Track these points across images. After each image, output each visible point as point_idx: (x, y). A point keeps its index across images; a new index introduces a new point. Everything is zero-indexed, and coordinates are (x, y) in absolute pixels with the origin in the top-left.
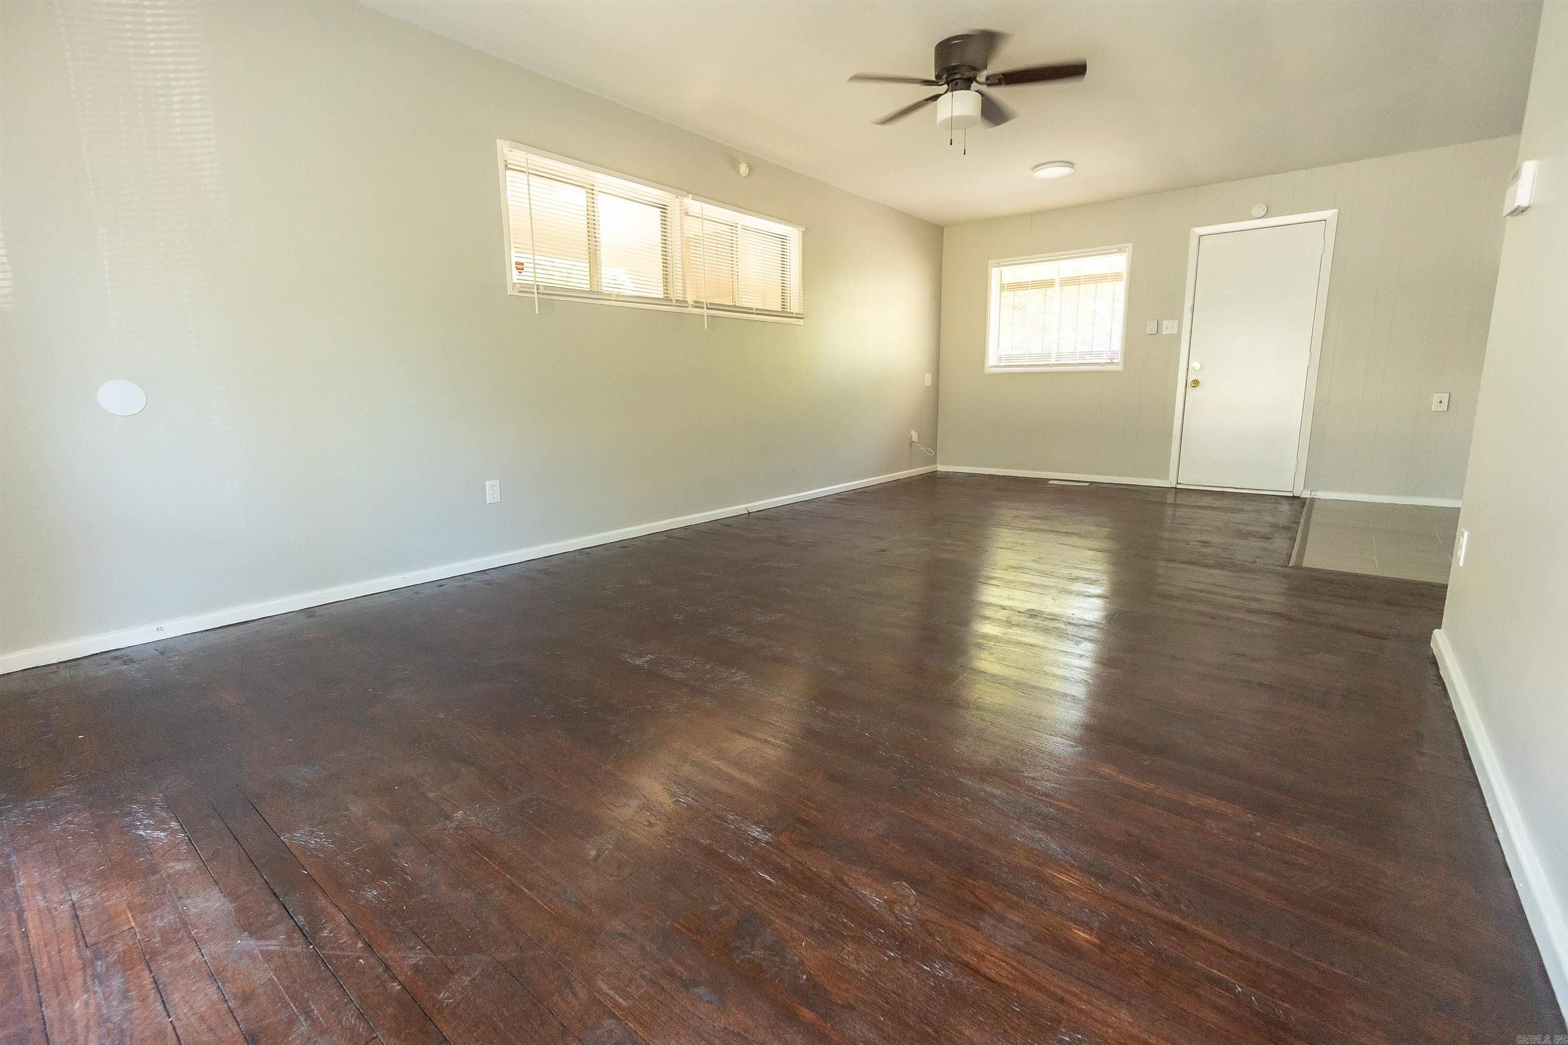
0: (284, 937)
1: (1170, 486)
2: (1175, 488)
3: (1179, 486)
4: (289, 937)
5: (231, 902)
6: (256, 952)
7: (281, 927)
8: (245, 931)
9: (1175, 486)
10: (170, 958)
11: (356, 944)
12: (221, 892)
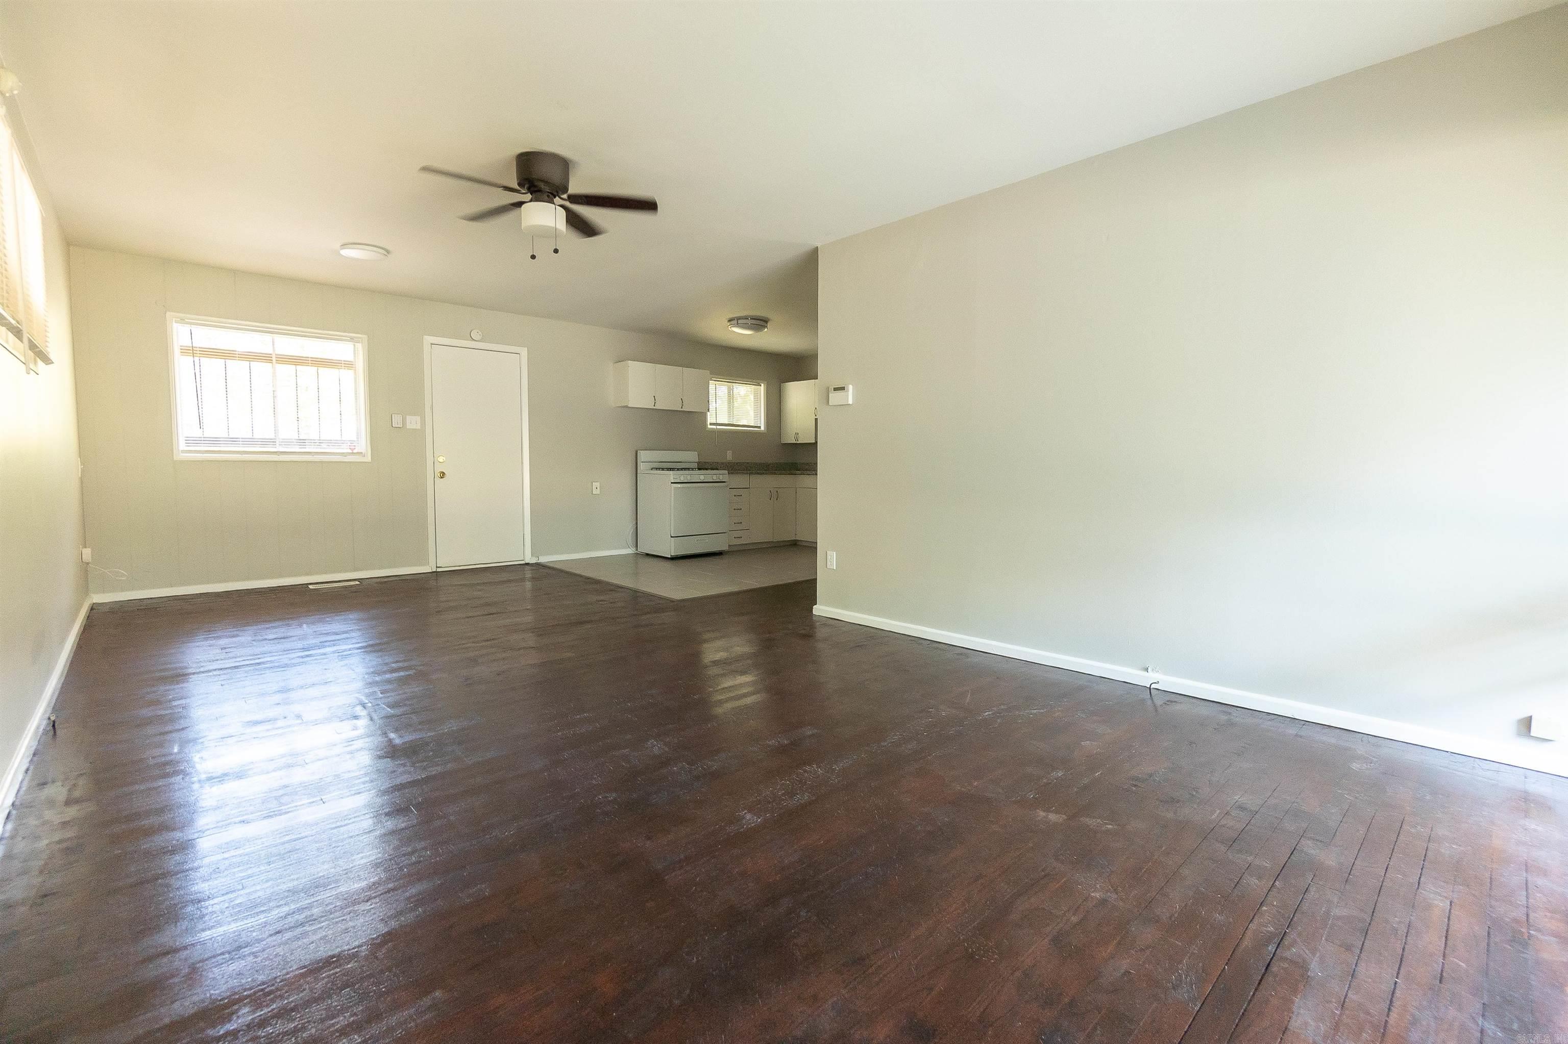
0: (1293, 949)
1: (431, 571)
2: (436, 572)
3: (439, 570)
4: (1292, 945)
5: (1293, 1003)
6: (1316, 959)
7: (1287, 954)
8: (1309, 976)
9: (435, 570)
10: (1368, 1013)
11: (1265, 910)
12: (1290, 1018)
